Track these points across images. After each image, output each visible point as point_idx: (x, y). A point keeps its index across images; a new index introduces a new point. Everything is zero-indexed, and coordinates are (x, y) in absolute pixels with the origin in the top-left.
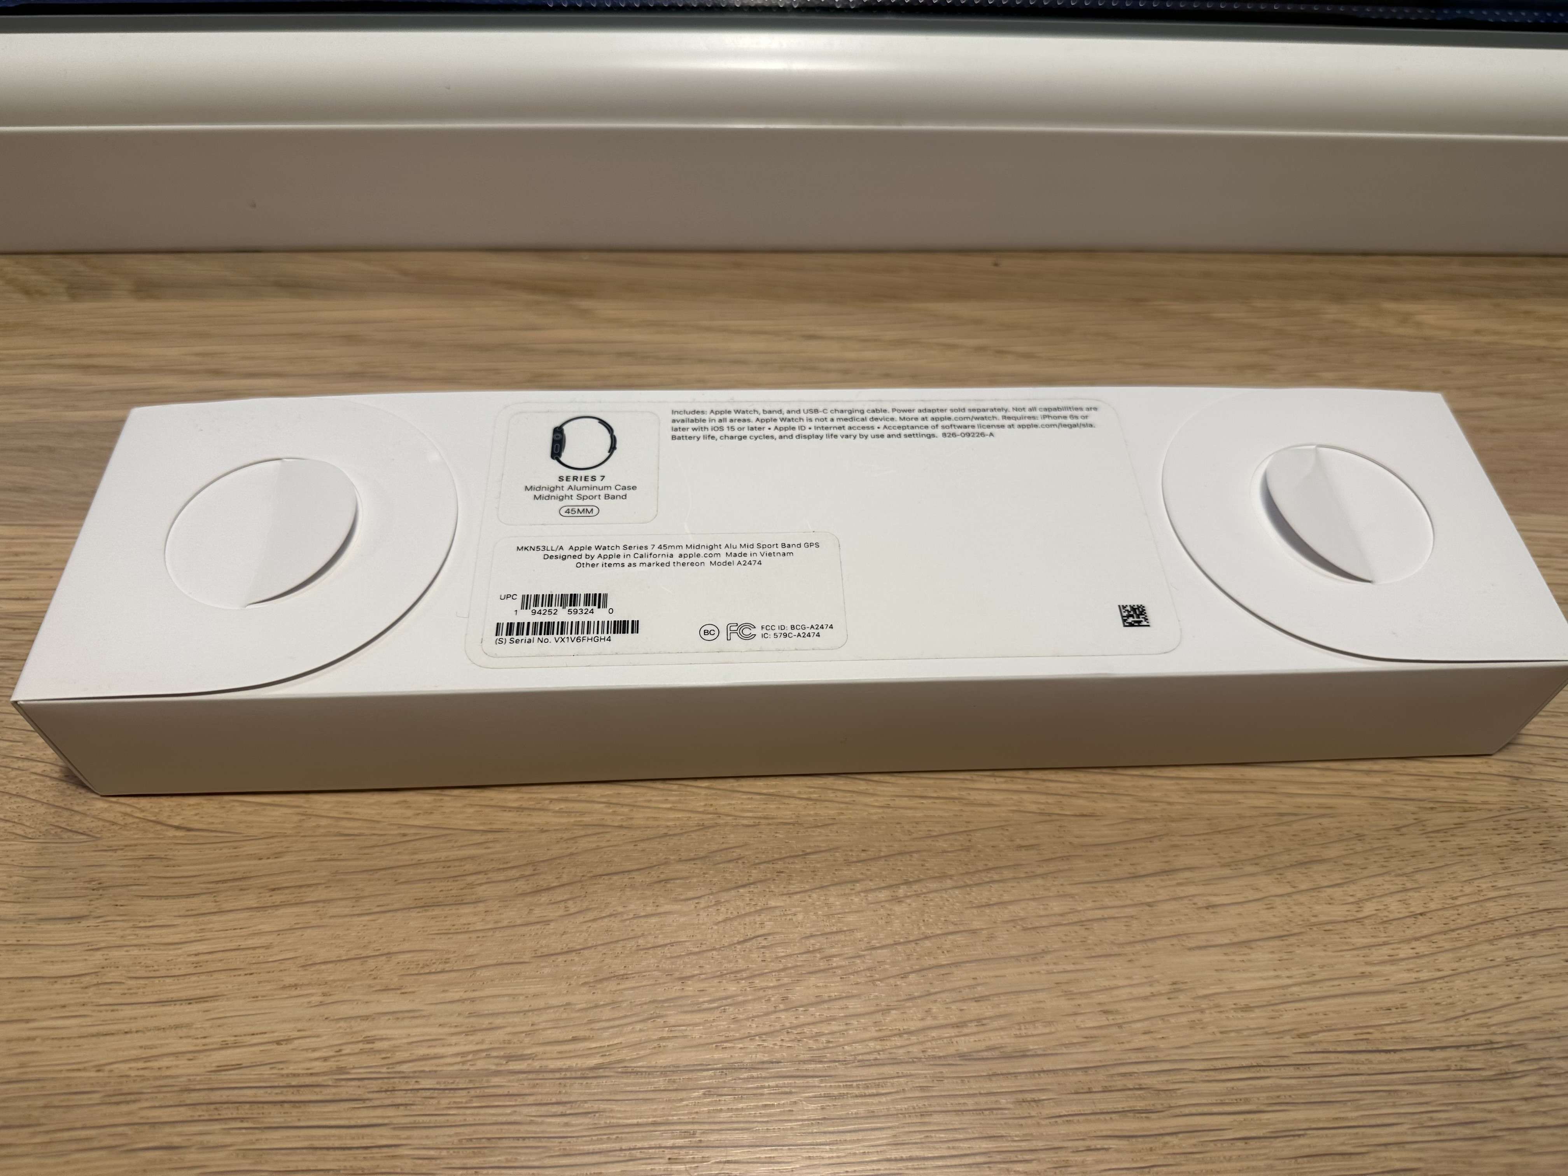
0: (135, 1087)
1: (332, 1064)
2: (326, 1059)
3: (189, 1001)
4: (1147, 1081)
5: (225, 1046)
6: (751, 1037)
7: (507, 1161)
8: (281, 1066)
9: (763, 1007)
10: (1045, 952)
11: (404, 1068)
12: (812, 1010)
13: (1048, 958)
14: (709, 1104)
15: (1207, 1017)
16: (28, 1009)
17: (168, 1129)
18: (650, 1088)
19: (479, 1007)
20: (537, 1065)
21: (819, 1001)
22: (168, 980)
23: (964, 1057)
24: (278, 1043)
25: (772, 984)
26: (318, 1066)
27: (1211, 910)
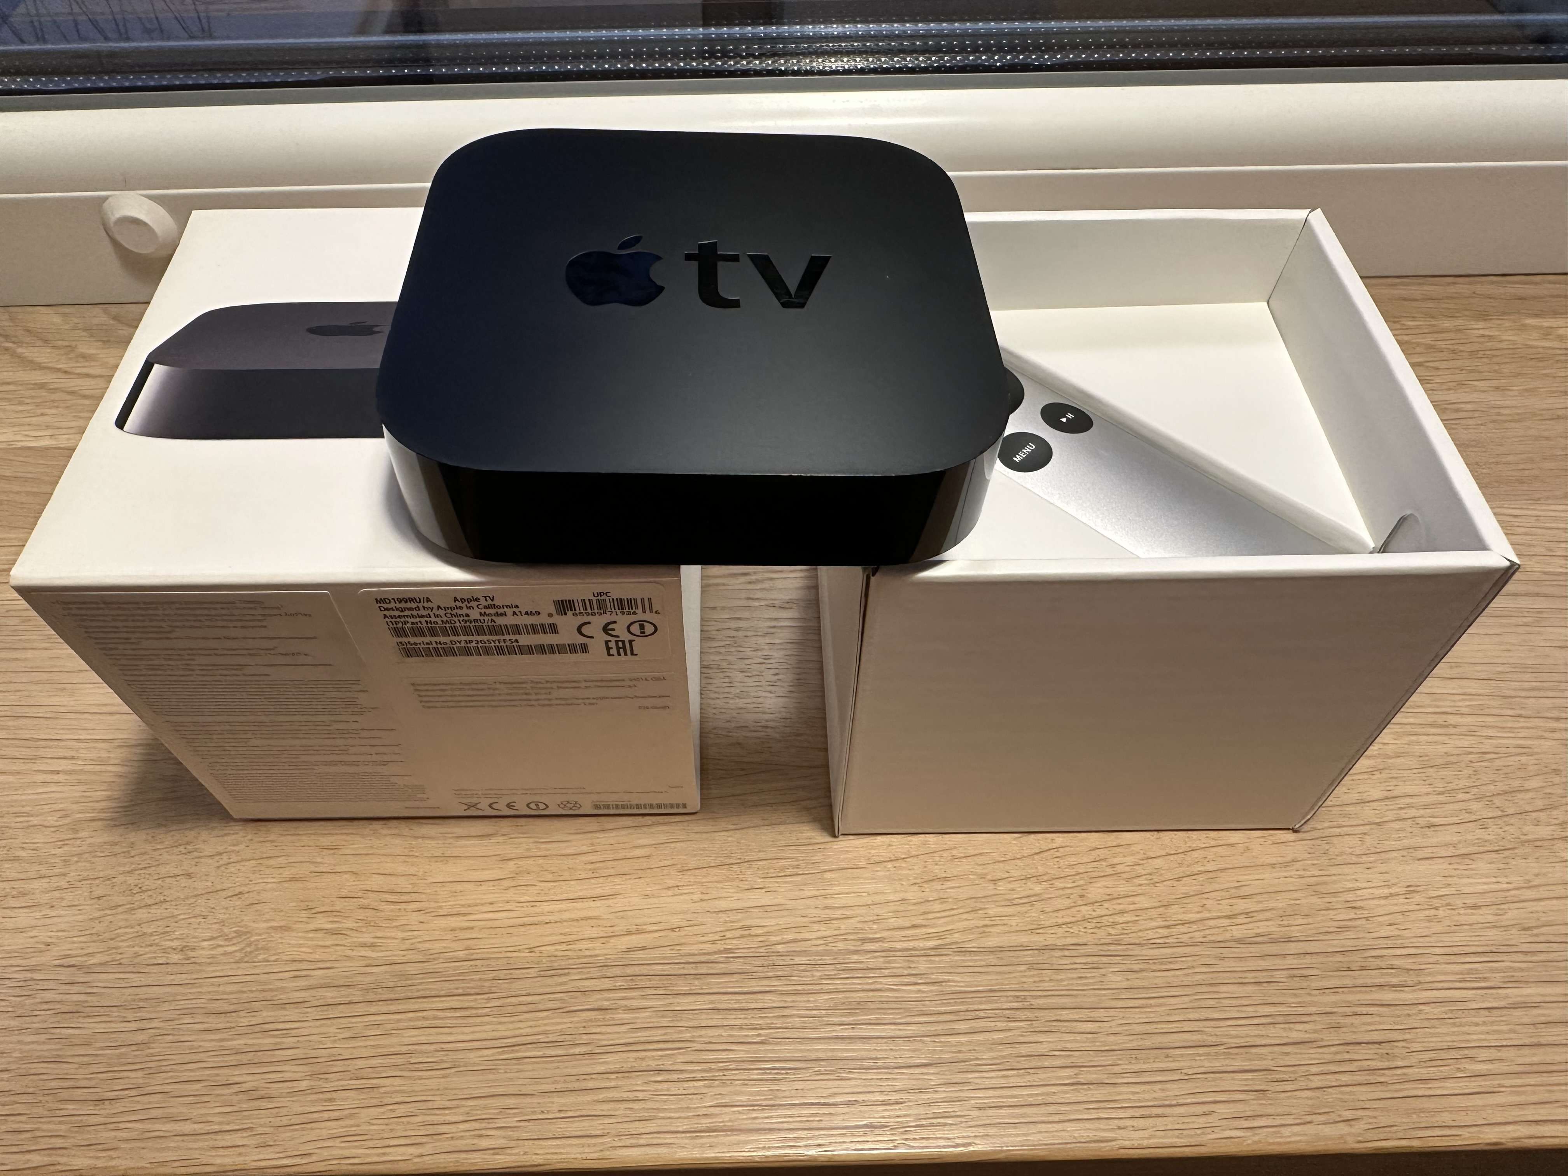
0: (563, 963)
1: (720, 946)
2: (714, 942)
3: (594, 898)
4: (1396, 962)
5: (629, 933)
6: (1059, 926)
7: (877, 1019)
8: (678, 947)
9: (1067, 902)
10: (1294, 861)
11: (780, 948)
12: (1106, 905)
13: (1297, 865)
14: (1033, 976)
15: (1441, 913)
16: (463, 906)
17: (598, 996)
18: (983, 963)
19: (829, 902)
20: (886, 945)
21: (1111, 898)
22: (572, 883)
23: (1239, 941)
24: (672, 930)
25: (1069, 886)
26: (708, 947)
27: (1432, 829)
